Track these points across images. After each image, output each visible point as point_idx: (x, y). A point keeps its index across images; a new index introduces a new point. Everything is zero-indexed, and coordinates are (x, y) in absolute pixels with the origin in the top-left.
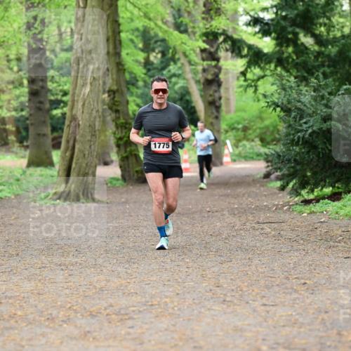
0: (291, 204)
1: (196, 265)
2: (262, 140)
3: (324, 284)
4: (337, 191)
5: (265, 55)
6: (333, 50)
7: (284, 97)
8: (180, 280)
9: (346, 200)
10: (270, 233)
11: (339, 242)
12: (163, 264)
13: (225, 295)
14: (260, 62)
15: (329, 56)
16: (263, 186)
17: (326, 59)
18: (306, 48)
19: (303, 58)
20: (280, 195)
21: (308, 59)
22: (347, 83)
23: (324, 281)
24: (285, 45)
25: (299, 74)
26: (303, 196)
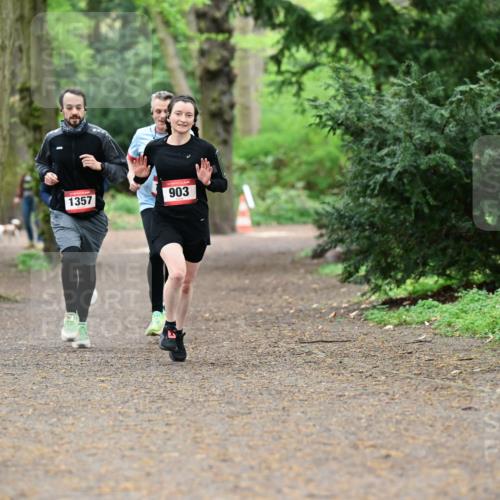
0: (363, 306)
1: (182, 420)
2: (310, 187)
3: (425, 457)
4: (449, 283)
5: (319, 24)
6: (445, 19)
7: (350, 108)
8: (153, 448)
9: (465, 300)
10: (324, 361)
11: (453, 379)
12: (121, 418)
13: (238, 477)
14: (307, 37)
15: (437, 28)
16: (311, 273)
17: (433, 35)
18: (395, 13)
19: (389, 32)
20: (344, 290)
21: (398, 34)
22: (467, 80)
23: (423, 453)
24: (355, 7)
25: (381, 61)
26: (386, 293)
